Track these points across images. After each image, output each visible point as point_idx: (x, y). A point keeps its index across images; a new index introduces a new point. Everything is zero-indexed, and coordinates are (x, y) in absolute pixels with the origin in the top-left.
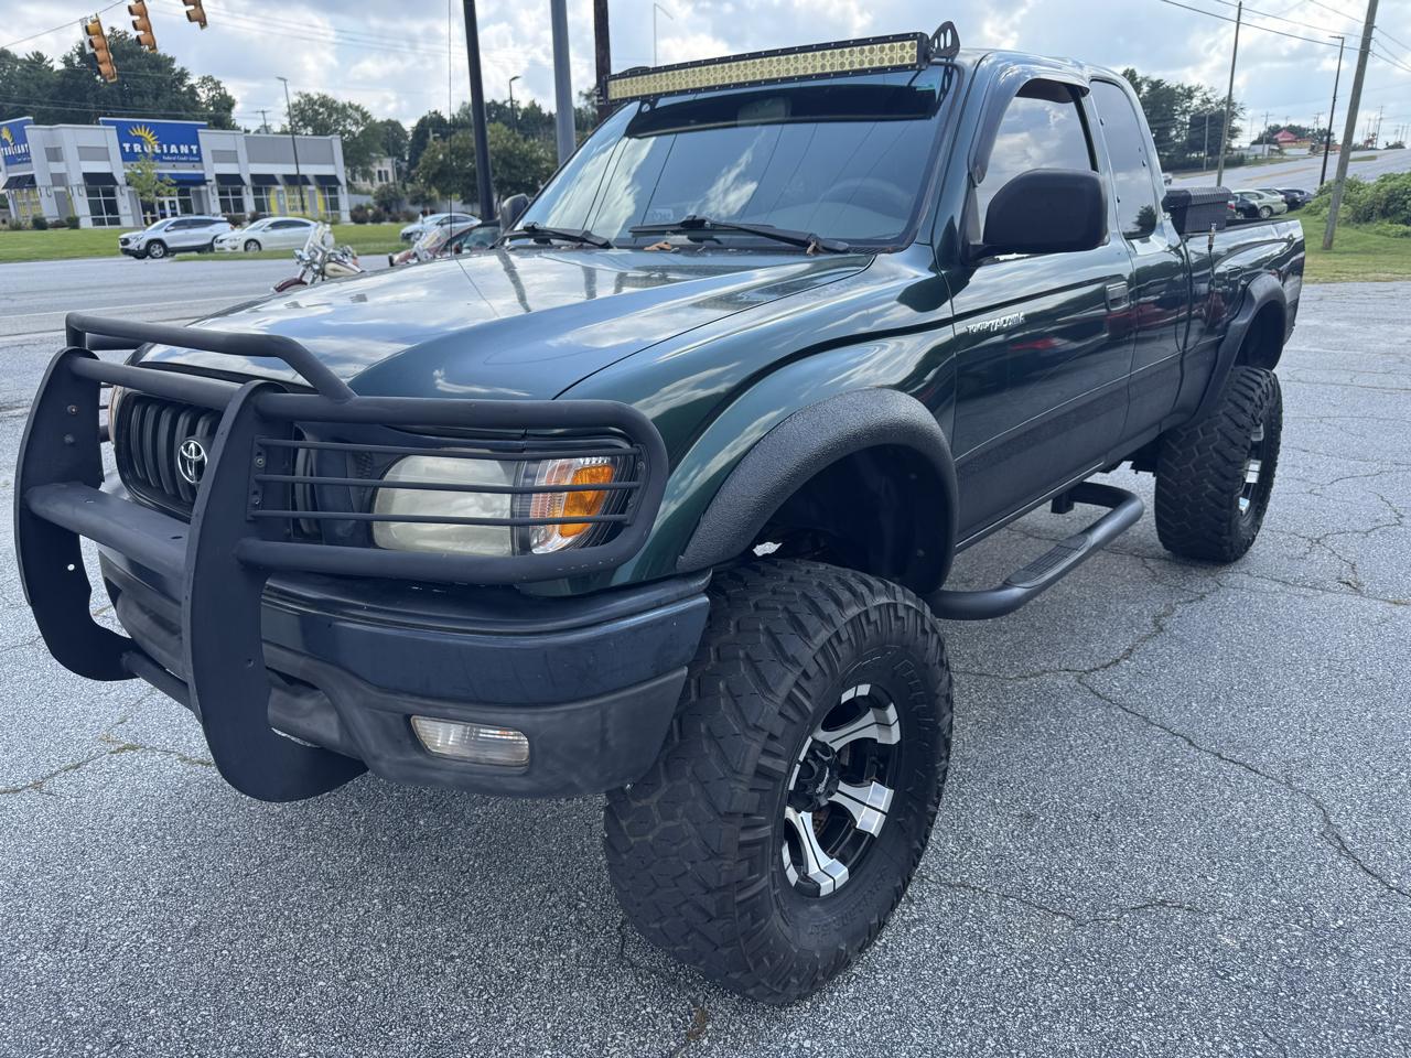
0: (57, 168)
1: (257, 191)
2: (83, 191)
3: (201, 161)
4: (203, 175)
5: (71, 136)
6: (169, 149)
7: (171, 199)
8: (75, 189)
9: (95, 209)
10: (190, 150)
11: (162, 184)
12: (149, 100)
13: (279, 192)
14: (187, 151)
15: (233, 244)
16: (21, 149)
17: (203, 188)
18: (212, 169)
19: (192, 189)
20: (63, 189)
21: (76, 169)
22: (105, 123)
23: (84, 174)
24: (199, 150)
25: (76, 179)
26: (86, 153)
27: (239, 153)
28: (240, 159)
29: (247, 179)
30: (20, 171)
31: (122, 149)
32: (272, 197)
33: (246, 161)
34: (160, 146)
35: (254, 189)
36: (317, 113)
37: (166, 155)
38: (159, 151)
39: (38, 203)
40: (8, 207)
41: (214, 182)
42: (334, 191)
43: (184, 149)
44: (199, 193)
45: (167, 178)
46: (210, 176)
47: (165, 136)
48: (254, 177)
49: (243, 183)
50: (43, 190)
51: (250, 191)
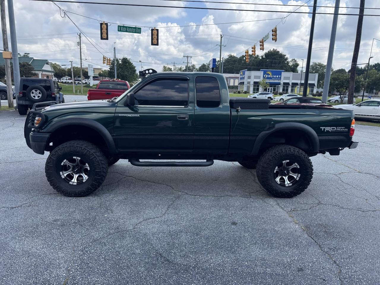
0: (249, 80)
1: (292, 87)
2: (253, 86)
3: (281, 79)
4: (280, 83)
5: (254, 73)
6: (274, 76)
7: (271, 88)
8: (251, 85)
9: (254, 89)
10: (279, 77)
11: (267, 85)
12: (277, 65)
13: (298, 87)
14: (278, 77)
15: (277, 99)
16: (243, 76)
17: (279, 86)
18: (282, 81)
19: (277, 86)
20: (249, 85)
21: (252, 81)
22: (261, 71)
23: (254, 82)
24: (281, 77)
25: (252, 83)
26: (256, 77)
27: (290, 78)
28: (290, 79)
29: (291, 84)
30: (242, 81)
31: (264, 76)
32: (296, 88)
33: (292, 79)
34: (272, 76)
35: (292, 86)
36: (317, 67)
37: (273, 78)
38: (271, 77)
39: (243, 88)
40: (238, 88)
41: (282, 84)
42: (313, 88)
43: (277, 76)
44: (278, 87)
45: (268, 83)
46: (282, 83)
47: (273, 73)
48: (292, 83)
49: (289, 85)
50: (245, 85)
51: (291, 87)
